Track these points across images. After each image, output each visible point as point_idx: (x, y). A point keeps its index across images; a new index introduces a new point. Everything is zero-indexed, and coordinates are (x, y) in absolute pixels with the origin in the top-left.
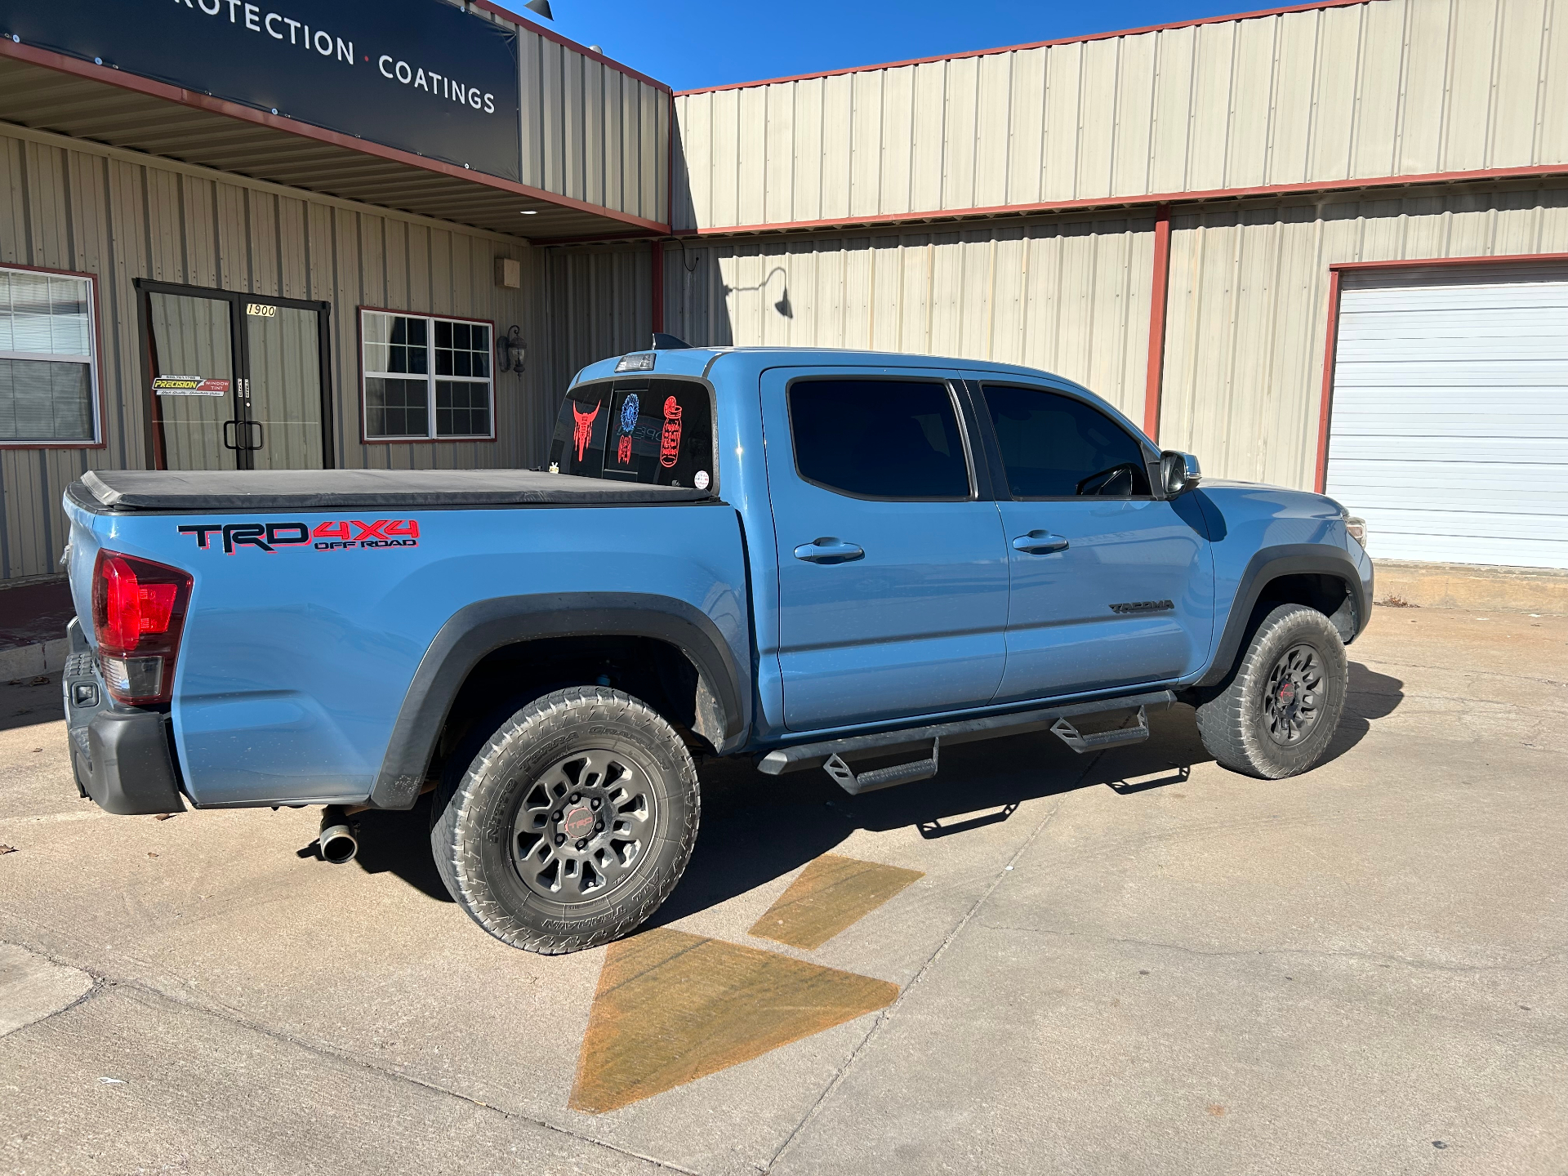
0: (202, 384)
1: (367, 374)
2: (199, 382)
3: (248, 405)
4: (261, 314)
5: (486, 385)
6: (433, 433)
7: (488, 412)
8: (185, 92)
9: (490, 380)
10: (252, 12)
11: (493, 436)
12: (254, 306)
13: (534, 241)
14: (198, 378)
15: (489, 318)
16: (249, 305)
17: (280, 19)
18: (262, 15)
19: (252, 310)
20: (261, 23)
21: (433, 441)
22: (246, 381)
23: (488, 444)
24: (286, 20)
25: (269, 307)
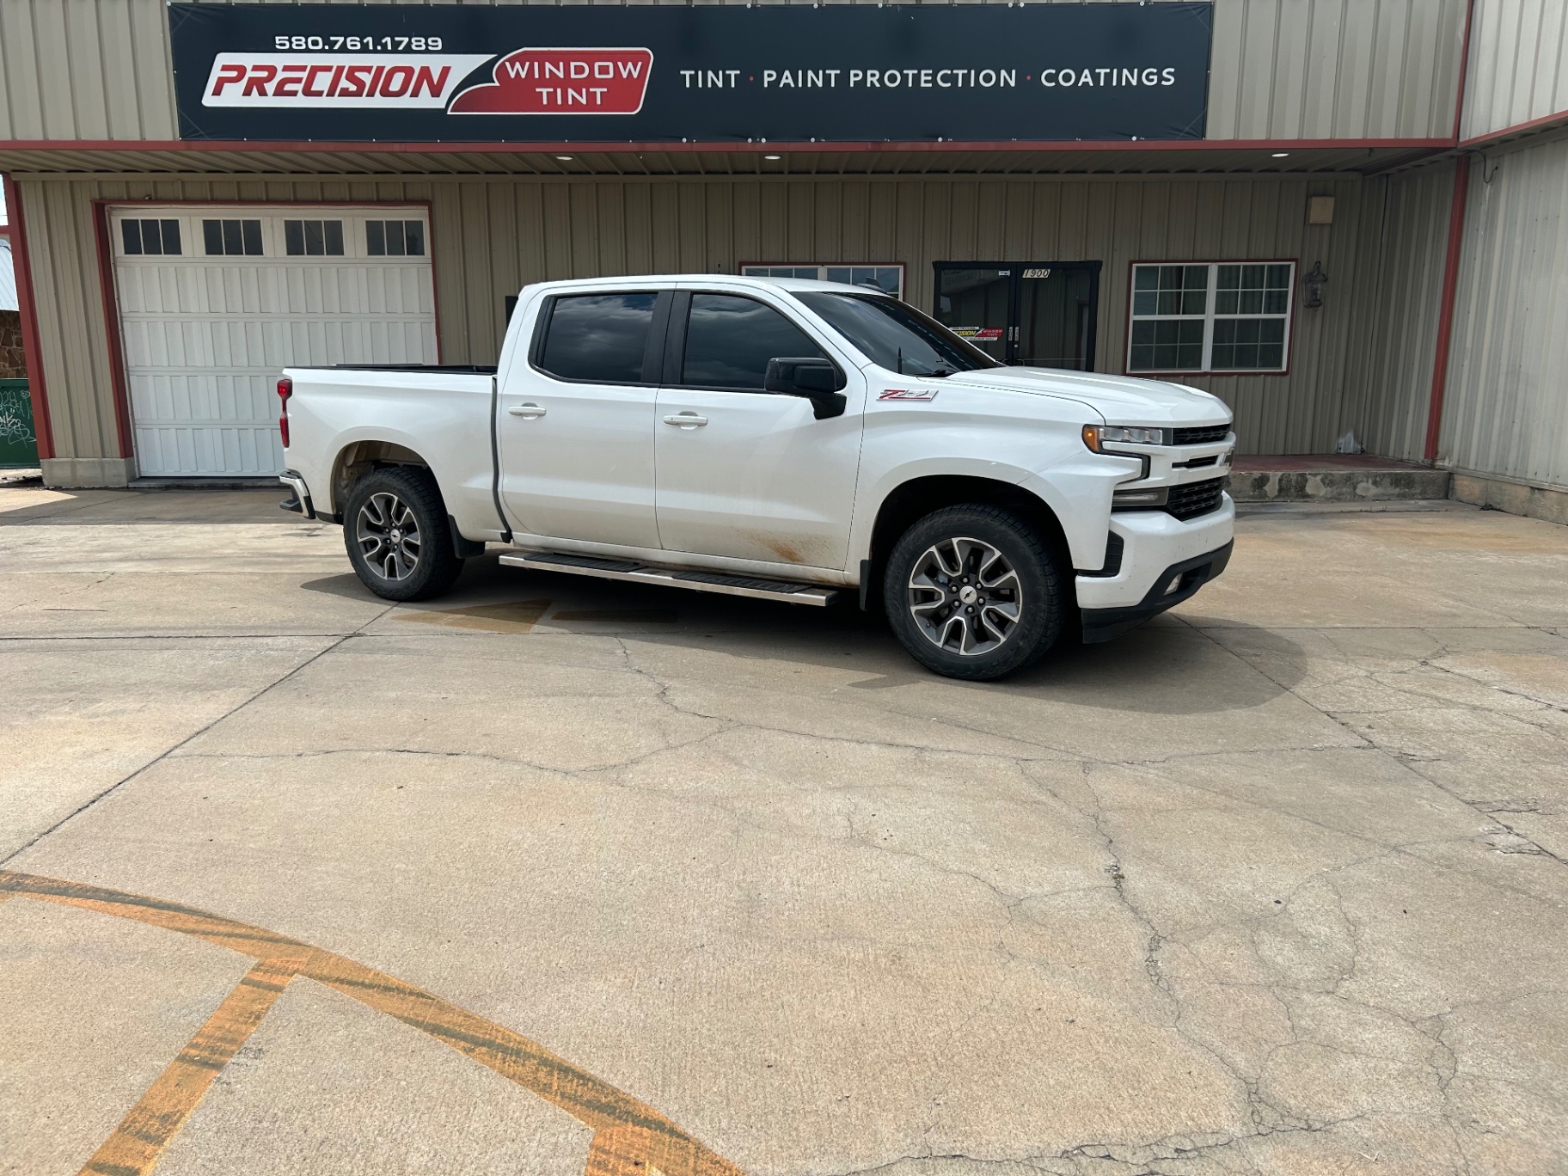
0: (980, 332)
1: (1133, 318)
2: (977, 331)
3: (1016, 346)
4: (1036, 276)
5: (1283, 320)
6: (1206, 366)
7: (1281, 347)
8: (869, 144)
9: (1287, 316)
10: (926, 75)
11: (1284, 369)
12: (1030, 271)
13: (1365, 171)
14: (977, 328)
15: (1294, 257)
16: (1026, 271)
17: (949, 72)
18: (934, 76)
19: (1028, 274)
20: (934, 81)
21: (1205, 374)
22: (1017, 328)
23: (1278, 378)
24: (955, 72)
25: (1043, 271)
